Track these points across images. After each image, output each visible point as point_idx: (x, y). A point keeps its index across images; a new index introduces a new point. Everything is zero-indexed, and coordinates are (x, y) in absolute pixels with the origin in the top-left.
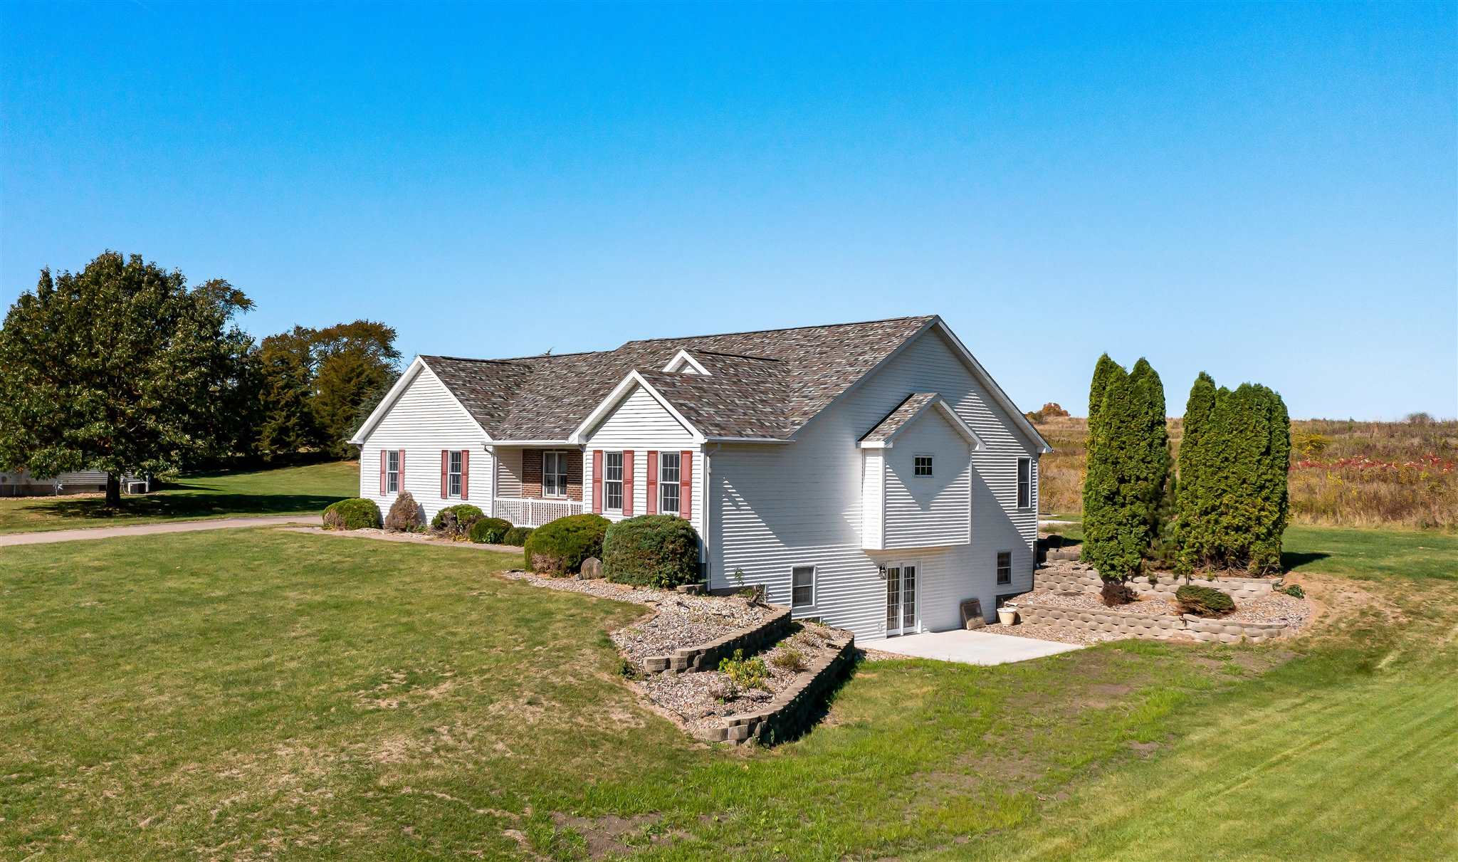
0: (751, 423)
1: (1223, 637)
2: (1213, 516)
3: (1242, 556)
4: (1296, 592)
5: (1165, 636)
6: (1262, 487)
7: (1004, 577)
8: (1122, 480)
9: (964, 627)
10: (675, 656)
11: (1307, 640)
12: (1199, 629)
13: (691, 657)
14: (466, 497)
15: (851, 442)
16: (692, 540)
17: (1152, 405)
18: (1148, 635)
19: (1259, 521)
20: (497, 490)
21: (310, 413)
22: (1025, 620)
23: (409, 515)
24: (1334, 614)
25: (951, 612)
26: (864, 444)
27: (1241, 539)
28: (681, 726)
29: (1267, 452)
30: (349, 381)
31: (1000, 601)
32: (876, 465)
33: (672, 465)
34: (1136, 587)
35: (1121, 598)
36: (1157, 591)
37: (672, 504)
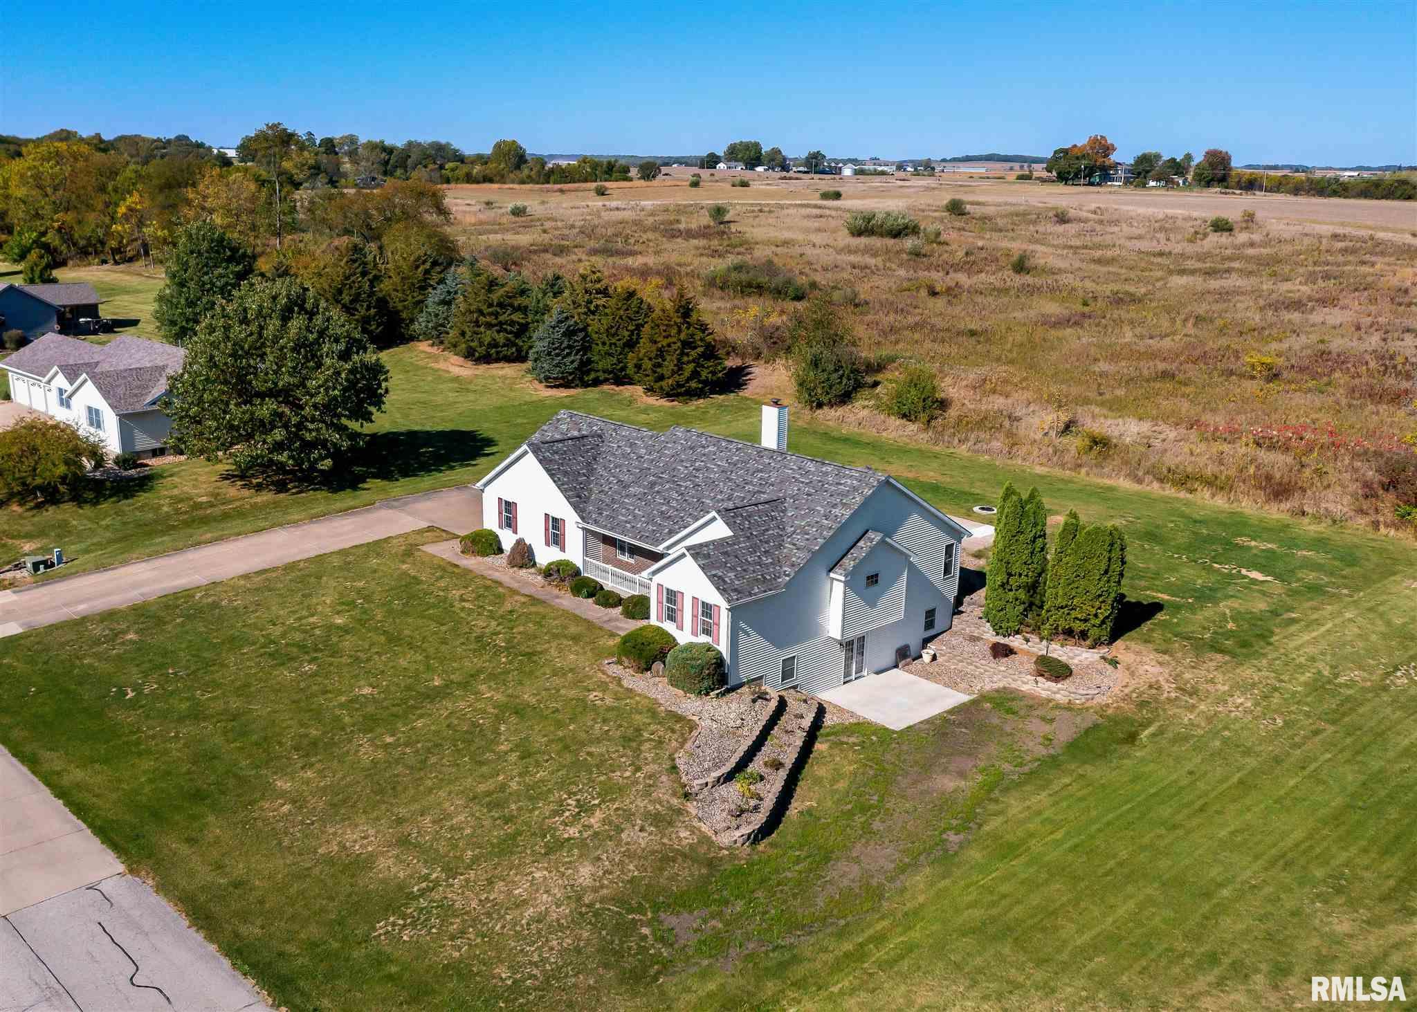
0: (757, 580)
1: (1058, 696)
2: (1066, 611)
3: (1084, 635)
4: (1114, 663)
5: (1025, 688)
6: (1100, 596)
7: (929, 624)
8: (1010, 575)
9: (896, 666)
10: (710, 780)
11: (1107, 706)
12: (1045, 688)
13: (719, 778)
14: (563, 549)
15: (825, 574)
16: (720, 662)
17: (1035, 524)
18: (1013, 686)
19: (1096, 616)
20: (586, 552)
21: (384, 297)
22: (940, 659)
23: (523, 555)
24: (1133, 684)
25: (889, 656)
26: (832, 575)
27: (1083, 626)
28: (714, 838)
29: (1106, 572)
30: (417, 267)
31: (926, 642)
32: (838, 588)
33: (708, 609)
34: (1016, 642)
35: (1002, 652)
36: (1029, 646)
37: (707, 632)
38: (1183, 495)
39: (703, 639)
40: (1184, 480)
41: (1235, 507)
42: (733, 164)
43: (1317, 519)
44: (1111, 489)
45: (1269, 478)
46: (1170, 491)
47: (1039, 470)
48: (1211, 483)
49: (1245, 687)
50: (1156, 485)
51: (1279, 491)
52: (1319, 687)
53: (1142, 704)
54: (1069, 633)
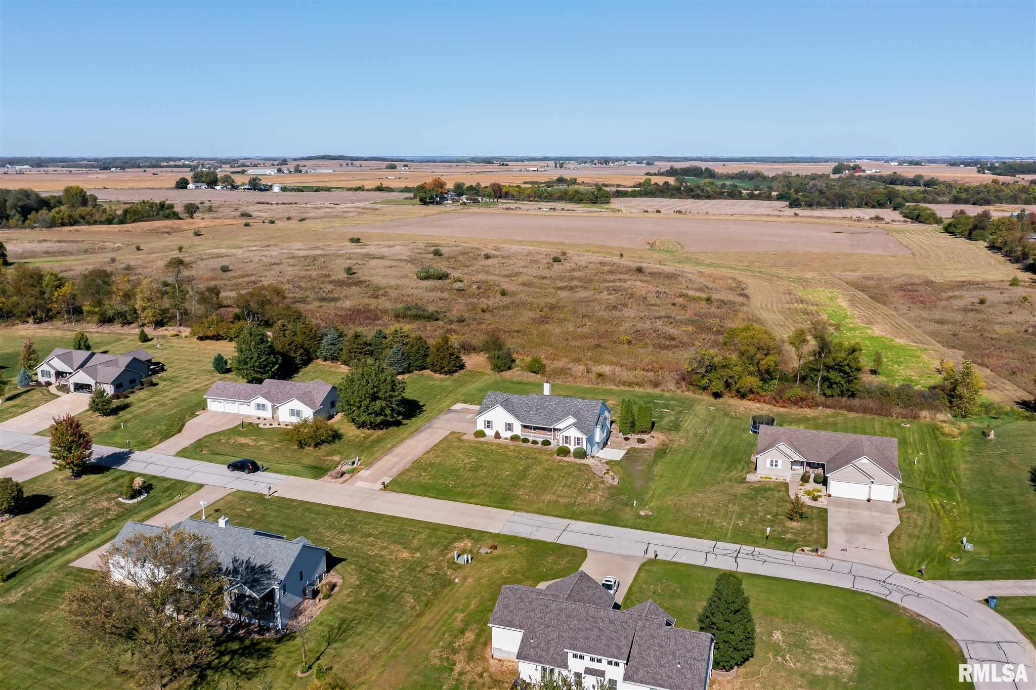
1: (645, 447)
2: (640, 427)
3: (646, 432)
4: (653, 437)
5: (636, 446)
6: (646, 422)
9: (604, 447)
11: (656, 447)
12: (641, 446)
16: (585, 451)
18: (633, 446)
19: (647, 426)
20: (521, 431)
22: (612, 444)
23: (498, 435)
24: (659, 440)
26: (597, 427)
27: (644, 429)
28: (613, 484)
32: (598, 430)
33: (579, 439)
34: (629, 436)
35: (627, 439)
36: (634, 437)
37: (579, 444)
38: (631, 389)
39: (578, 446)
40: (630, 384)
41: (647, 391)
42: (199, 184)
43: (668, 391)
44: (611, 390)
45: (651, 381)
46: (627, 388)
47: (587, 386)
48: (637, 384)
49: (682, 438)
50: (622, 387)
51: (656, 385)
52: (695, 435)
53: (663, 445)
54: (642, 432)
